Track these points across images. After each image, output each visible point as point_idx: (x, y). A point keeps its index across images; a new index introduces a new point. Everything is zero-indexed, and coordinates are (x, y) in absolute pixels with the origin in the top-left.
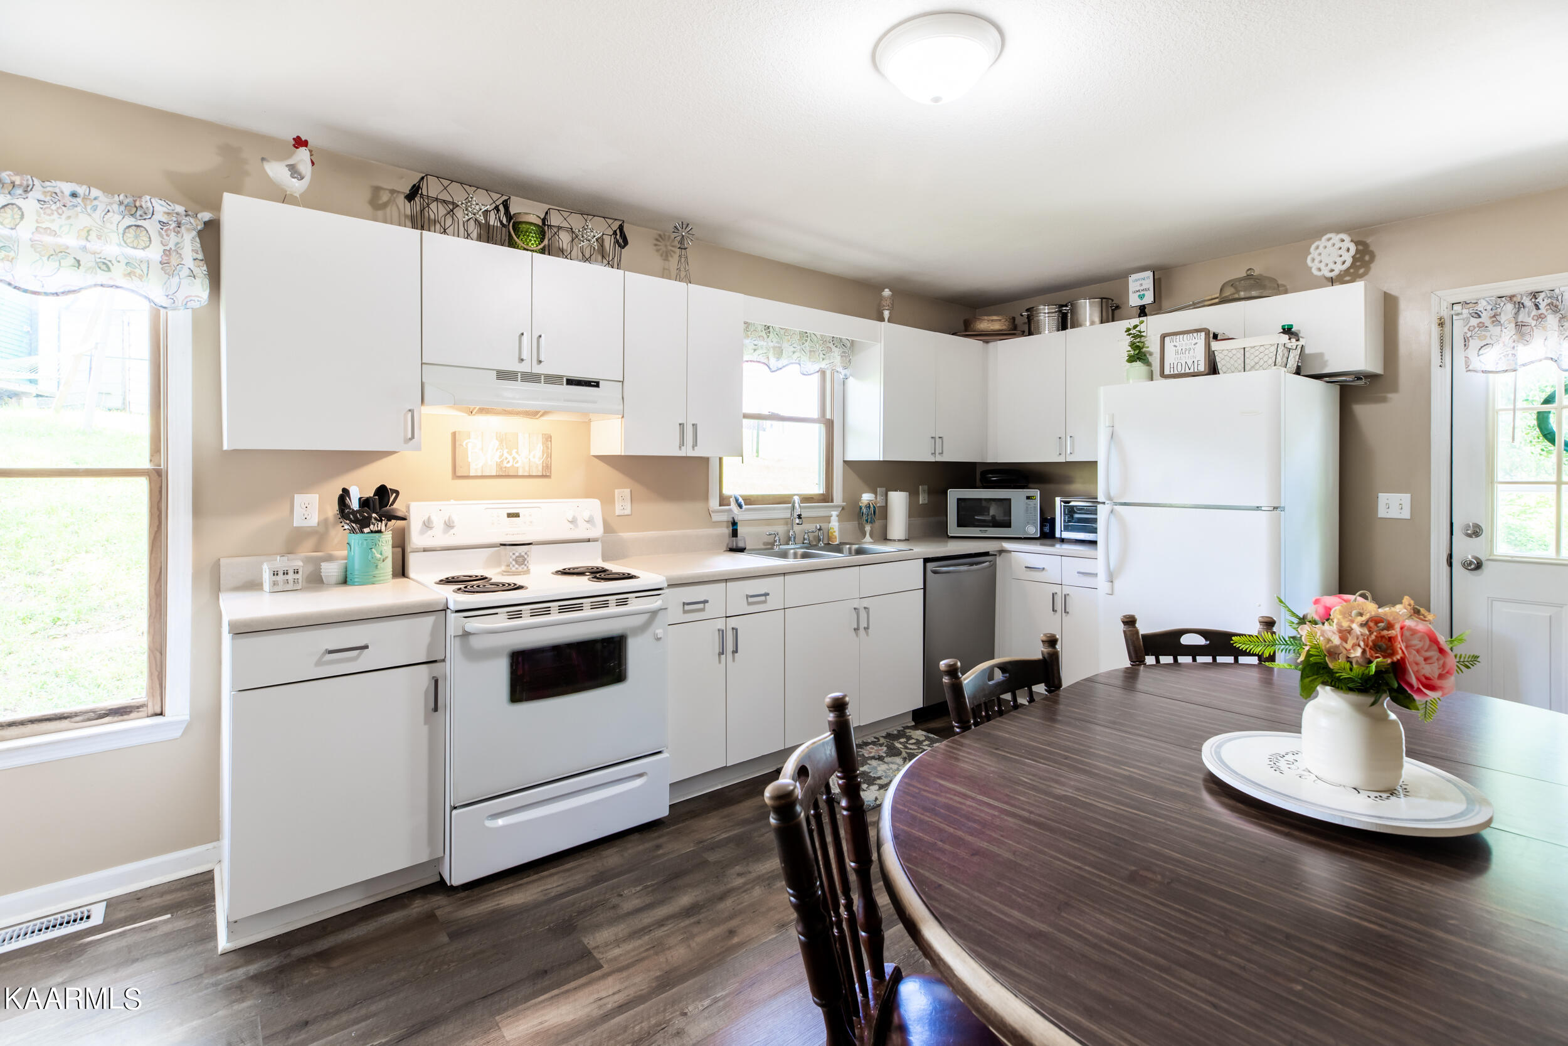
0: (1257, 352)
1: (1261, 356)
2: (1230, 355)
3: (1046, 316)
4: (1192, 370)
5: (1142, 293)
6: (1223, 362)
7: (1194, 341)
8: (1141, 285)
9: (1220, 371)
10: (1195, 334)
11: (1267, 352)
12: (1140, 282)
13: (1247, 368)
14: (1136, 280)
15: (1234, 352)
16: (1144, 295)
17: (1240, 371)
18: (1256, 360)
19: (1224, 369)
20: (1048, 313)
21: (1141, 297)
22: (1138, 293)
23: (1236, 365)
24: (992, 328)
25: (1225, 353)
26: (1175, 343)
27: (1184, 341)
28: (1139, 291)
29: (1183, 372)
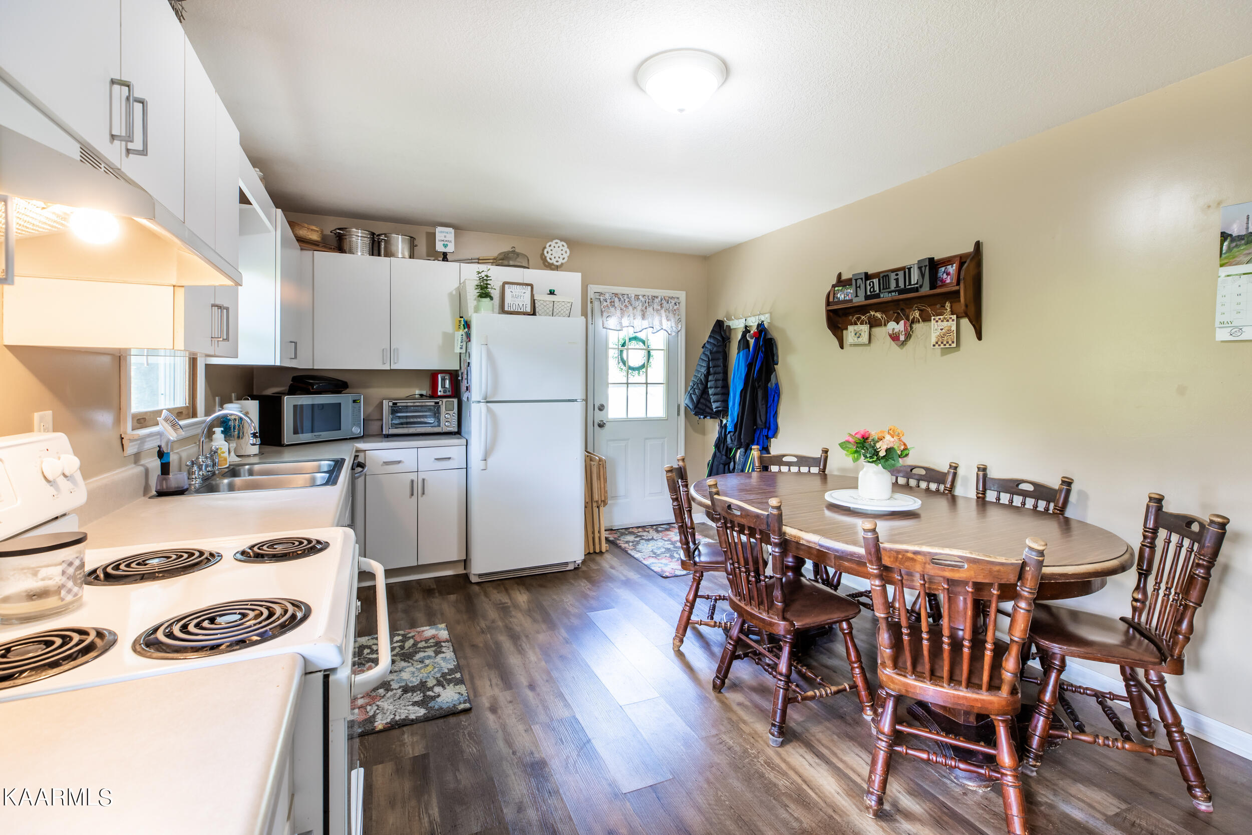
0: (561, 306)
1: (563, 308)
2: (545, 304)
3: (359, 238)
4: (522, 310)
5: (446, 243)
6: (540, 308)
7: (524, 291)
8: (445, 237)
9: (537, 314)
10: (524, 287)
11: (565, 306)
12: (445, 234)
13: (555, 314)
14: (442, 232)
15: (548, 303)
16: (447, 245)
17: (550, 316)
18: (560, 310)
19: (540, 312)
20: (361, 237)
21: (445, 246)
22: (443, 243)
23: (548, 311)
24: (310, 237)
25: (542, 302)
26: (511, 290)
27: (517, 289)
28: (443, 241)
29: (516, 310)
